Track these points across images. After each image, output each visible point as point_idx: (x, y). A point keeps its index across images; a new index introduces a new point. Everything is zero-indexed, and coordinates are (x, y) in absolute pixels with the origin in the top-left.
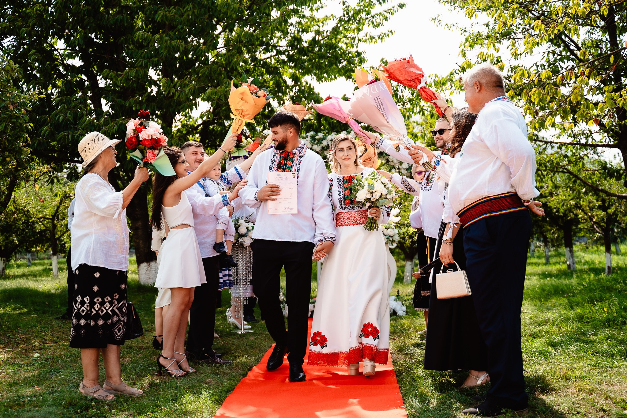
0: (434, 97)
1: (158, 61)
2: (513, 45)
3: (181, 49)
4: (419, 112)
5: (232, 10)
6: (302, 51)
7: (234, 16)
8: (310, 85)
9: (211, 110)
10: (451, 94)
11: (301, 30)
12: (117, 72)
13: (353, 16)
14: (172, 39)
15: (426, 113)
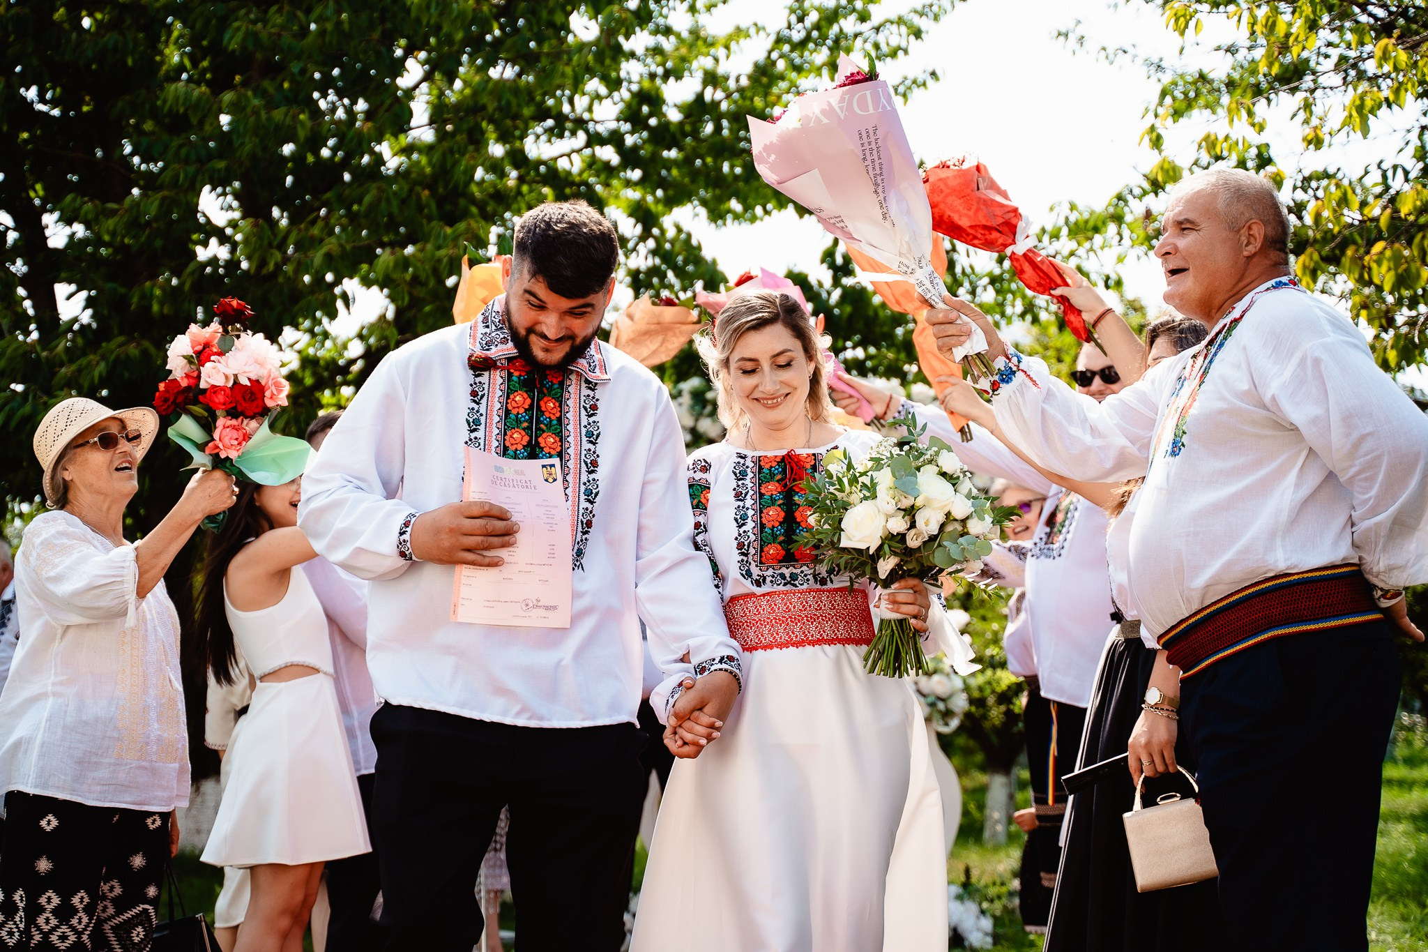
0: (1059, 281)
1: (227, 169)
2: (1307, 106)
3: (302, 134)
4: (1023, 315)
5: (457, 17)
6: (664, 135)
7: (459, 36)
8: (689, 236)
9: (390, 315)
10: (1120, 259)
11: (660, 71)
12: (105, 201)
13: (817, 27)
14: (271, 105)
15: (1043, 316)
